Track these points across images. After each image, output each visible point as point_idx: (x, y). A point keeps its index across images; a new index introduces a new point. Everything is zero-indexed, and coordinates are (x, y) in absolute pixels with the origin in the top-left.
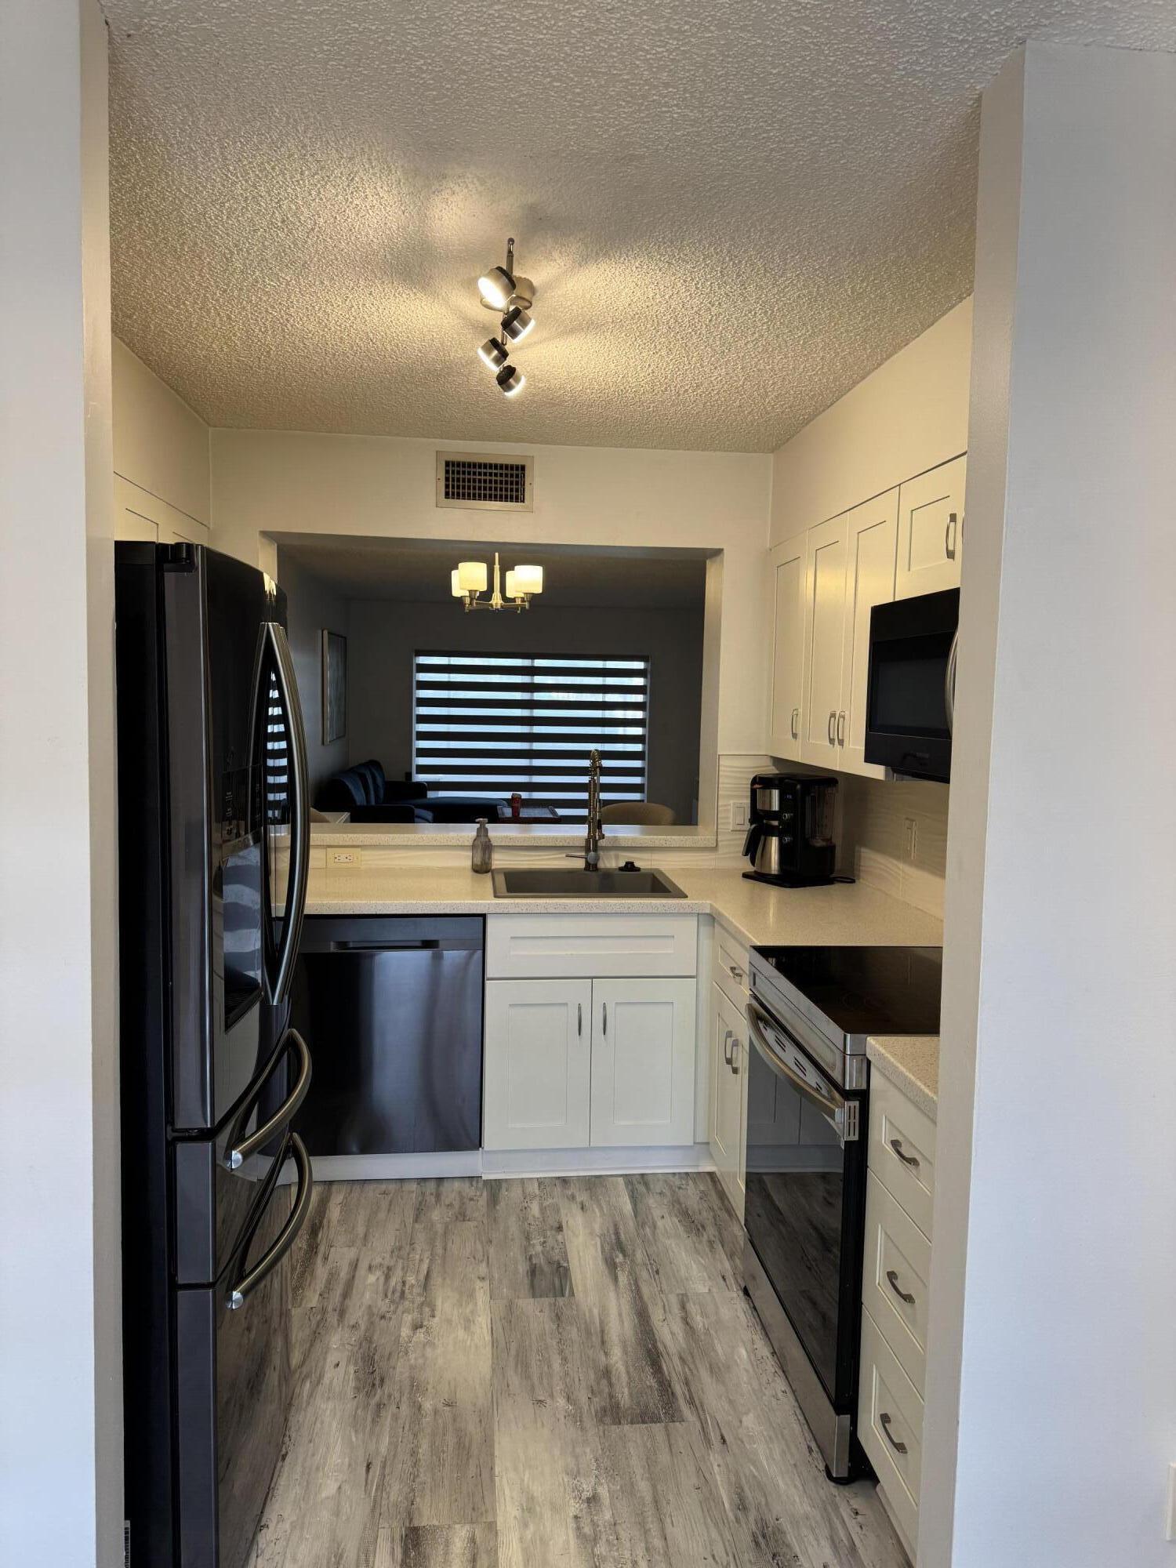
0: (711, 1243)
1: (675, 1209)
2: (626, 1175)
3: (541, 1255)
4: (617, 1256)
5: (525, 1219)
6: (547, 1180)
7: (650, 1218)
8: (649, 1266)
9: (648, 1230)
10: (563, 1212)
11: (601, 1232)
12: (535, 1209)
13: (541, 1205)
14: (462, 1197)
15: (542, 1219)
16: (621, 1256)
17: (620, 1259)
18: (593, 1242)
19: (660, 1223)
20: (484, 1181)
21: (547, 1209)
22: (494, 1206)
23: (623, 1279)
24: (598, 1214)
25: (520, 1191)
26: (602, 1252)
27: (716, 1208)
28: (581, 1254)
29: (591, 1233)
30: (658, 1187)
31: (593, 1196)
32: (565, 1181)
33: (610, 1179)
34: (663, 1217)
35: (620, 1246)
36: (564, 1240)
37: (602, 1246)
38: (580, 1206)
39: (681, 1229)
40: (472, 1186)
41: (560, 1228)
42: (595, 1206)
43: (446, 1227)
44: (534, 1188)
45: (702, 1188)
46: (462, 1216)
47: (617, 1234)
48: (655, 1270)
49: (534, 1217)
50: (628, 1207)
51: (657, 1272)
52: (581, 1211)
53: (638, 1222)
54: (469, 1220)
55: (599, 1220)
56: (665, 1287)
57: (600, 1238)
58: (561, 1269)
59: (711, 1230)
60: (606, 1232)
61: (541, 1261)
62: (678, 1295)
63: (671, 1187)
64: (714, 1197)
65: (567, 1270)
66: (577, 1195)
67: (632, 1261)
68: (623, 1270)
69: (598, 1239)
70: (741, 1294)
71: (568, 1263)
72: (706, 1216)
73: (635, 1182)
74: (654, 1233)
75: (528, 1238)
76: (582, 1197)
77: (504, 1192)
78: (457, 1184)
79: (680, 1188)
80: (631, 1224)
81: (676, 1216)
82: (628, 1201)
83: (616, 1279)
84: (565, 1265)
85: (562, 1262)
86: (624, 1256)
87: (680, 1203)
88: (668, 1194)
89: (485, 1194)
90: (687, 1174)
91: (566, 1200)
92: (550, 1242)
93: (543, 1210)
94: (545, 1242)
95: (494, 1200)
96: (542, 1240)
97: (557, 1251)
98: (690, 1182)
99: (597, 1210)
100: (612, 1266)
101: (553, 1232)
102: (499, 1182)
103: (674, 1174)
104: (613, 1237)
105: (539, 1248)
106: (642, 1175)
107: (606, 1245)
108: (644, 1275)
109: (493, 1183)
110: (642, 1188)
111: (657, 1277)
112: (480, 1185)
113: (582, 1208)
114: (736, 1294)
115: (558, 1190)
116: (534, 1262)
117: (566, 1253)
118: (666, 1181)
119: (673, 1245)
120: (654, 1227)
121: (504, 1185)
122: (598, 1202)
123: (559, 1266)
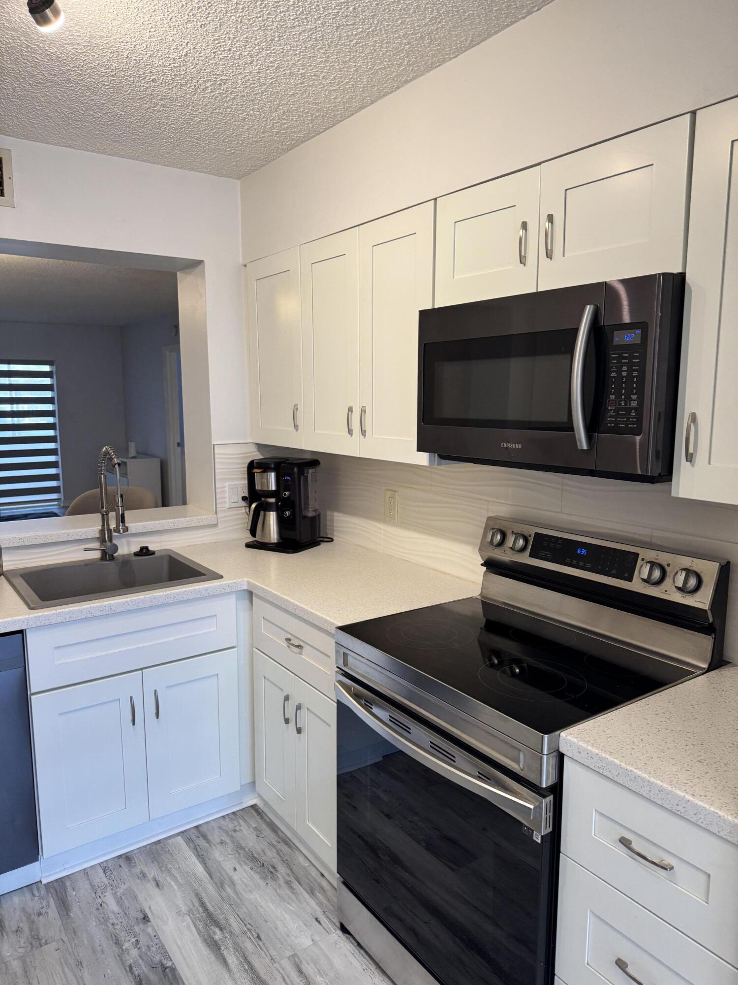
0: (288, 883)
1: (242, 855)
2: (182, 832)
3: (140, 961)
4: (215, 933)
5: (106, 920)
6: (110, 864)
7: (224, 874)
8: (249, 934)
9: (229, 890)
10: (141, 896)
11: (188, 908)
12: (112, 905)
13: (115, 894)
14: (28, 916)
15: (122, 914)
16: (217, 930)
17: (218, 935)
18: (185, 924)
19: (236, 877)
20: (45, 885)
21: (123, 897)
22: (68, 915)
23: (232, 960)
24: (175, 887)
25: (88, 887)
26: (198, 934)
27: (275, 843)
28: (179, 943)
29: (179, 913)
30: (215, 837)
31: (162, 867)
32: (127, 858)
33: (170, 841)
34: (235, 869)
35: (212, 919)
36: (156, 931)
37: (195, 926)
38: (154, 883)
39: (257, 877)
40: (33, 895)
41: (146, 919)
42: (168, 878)
43: (24, 962)
44: (100, 878)
45: (254, 826)
46: (37, 941)
47: (203, 904)
48: (256, 935)
49: (113, 912)
50: (200, 869)
51: (259, 937)
52: (157, 889)
53: (215, 883)
54: (46, 943)
55: (178, 894)
56: (274, 953)
57: (189, 915)
58: (167, 970)
59: (282, 869)
60: (191, 907)
61: (143, 969)
62: (289, 958)
63: (227, 832)
64: (267, 831)
65: (173, 970)
66: (146, 870)
67: (231, 933)
68: (227, 948)
69: (188, 918)
70: (340, 933)
71: (171, 960)
72: (271, 855)
73: (194, 838)
74: (236, 893)
75: (118, 943)
76: (152, 872)
77: (71, 893)
78: (16, 899)
79: (235, 831)
80: (211, 888)
81: (246, 864)
82: (197, 861)
83: (225, 962)
84: (169, 964)
85: (165, 962)
86: (221, 930)
87: (242, 848)
88: (228, 840)
89: (52, 901)
90: (234, 813)
91: (138, 881)
92: (143, 940)
93: (119, 901)
94: (137, 942)
95: (64, 905)
96: (133, 940)
97: (154, 949)
98: (241, 822)
99: (173, 883)
100: (214, 946)
101: (141, 926)
102: (61, 881)
103: (223, 817)
104: (201, 909)
105: (134, 952)
106: (197, 827)
107: (198, 922)
108: (249, 946)
109: (55, 885)
110: (202, 842)
111: (260, 943)
112: (43, 892)
113: (158, 885)
114: (337, 935)
115: (125, 870)
116: (137, 973)
117: (162, 947)
118: (220, 828)
119: (259, 899)
120: (233, 883)
121: (68, 884)
122: (168, 871)
123: (164, 968)
